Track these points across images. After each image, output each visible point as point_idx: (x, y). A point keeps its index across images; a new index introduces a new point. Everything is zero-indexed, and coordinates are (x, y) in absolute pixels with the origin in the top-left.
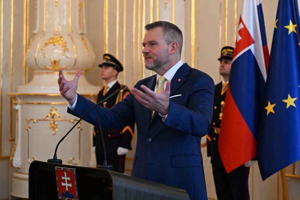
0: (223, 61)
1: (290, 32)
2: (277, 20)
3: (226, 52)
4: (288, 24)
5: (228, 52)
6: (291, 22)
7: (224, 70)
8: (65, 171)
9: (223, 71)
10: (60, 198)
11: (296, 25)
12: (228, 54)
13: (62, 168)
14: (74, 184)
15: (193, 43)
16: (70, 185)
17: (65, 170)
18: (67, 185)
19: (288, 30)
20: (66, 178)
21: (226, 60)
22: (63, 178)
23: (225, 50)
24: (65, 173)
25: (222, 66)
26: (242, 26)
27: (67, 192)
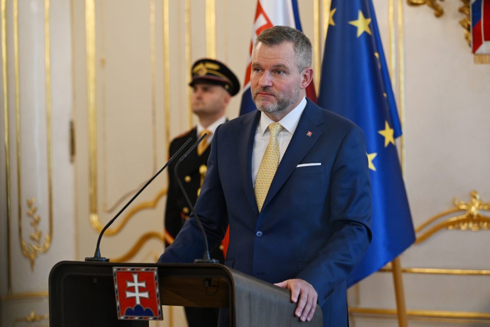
0: (199, 87)
1: (360, 32)
2: (334, 11)
3: (203, 70)
4: (355, 18)
5: (208, 69)
6: (361, 15)
7: (203, 104)
8: (135, 273)
9: (201, 107)
10: (122, 318)
11: (369, 20)
12: (208, 74)
13: (129, 269)
14: (154, 291)
15: (91, 49)
16: (146, 295)
17: (135, 271)
18: (137, 295)
19: (355, 29)
20: (136, 284)
21: (204, 86)
22: (129, 284)
23: (201, 66)
24: (135, 277)
25: (199, 98)
26: (262, 21)
27: (138, 306)
